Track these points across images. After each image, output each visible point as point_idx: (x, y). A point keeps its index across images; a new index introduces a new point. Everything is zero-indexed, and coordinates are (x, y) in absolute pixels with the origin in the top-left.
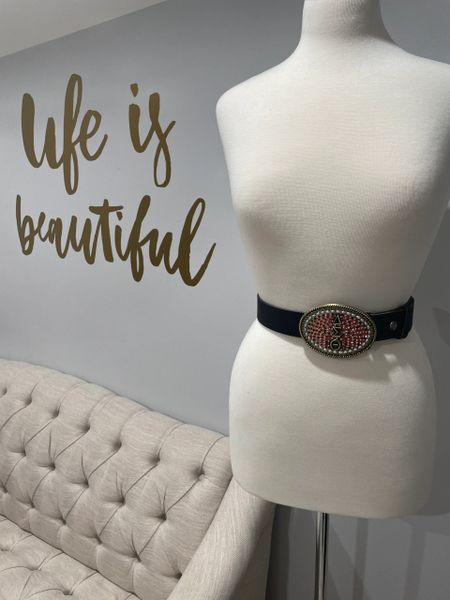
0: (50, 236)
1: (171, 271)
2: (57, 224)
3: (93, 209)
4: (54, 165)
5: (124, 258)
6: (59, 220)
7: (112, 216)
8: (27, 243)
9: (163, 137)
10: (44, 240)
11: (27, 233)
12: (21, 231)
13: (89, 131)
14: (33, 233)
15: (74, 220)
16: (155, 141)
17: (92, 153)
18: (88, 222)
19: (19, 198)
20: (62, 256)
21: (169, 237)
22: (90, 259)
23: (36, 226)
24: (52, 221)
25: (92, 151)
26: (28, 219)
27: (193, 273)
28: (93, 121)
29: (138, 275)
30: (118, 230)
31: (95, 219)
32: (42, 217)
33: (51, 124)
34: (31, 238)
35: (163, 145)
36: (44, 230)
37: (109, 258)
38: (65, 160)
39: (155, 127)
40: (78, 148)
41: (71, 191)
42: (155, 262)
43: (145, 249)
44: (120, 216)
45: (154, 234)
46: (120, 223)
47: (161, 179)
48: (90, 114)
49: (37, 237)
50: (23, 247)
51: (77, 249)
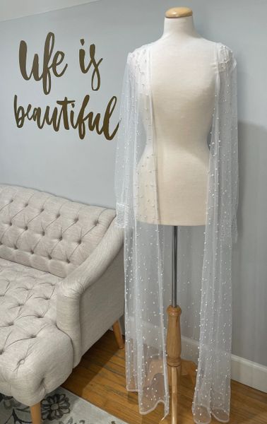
0: (34, 117)
1: (99, 133)
2: (38, 111)
3: (58, 102)
4: (37, 79)
5: (75, 127)
6: (39, 108)
7: (69, 106)
8: (20, 121)
9: (96, 66)
10: (30, 119)
11: (20, 116)
12: (17, 115)
13: (58, 62)
14: (24, 115)
15: (48, 108)
16: (93, 67)
17: (59, 73)
18: (56, 109)
19: (16, 97)
20: (41, 127)
21: (98, 116)
22: (56, 129)
23: (25, 112)
24: (35, 109)
25: (59, 72)
26: (21, 108)
27: (111, 133)
28: (60, 56)
29: (82, 136)
30: (72, 113)
31: (60, 107)
32: (30, 107)
33: (36, 57)
34: (23, 118)
35: (96, 70)
36: (31, 114)
37: (67, 127)
38: (44, 76)
39: (93, 61)
40: (51, 70)
41: (46, 93)
42: (91, 129)
43: (86, 122)
44: (73, 106)
45: (91, 115)
46: (73, 109)
47: (95, 88)
48: (58, 53)
49: (26, 118)
50: (18, 124)
51: (49, 124)
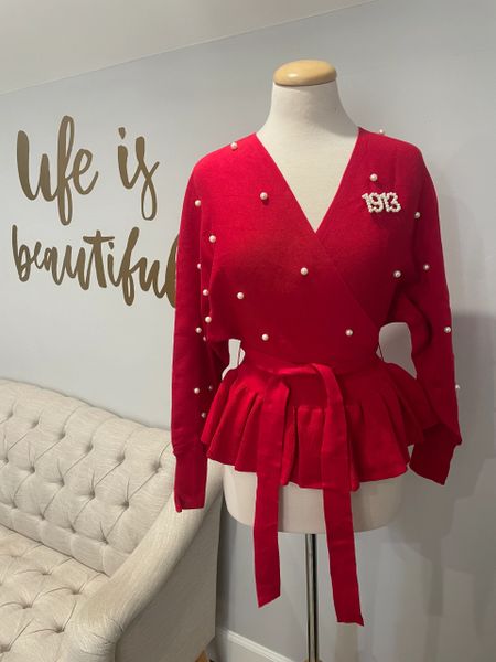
0: (46, 263)
1: (160, 296)
2: (53, 253)
3: (86, 239)
4: (48, 198)
5: (116, 284)
6: (54, 249)
7: (105, 246)
8: (23, 271)
9: (148, 176)
10: (40, 268)
11: (24, 261)
12: (18, 259)
13: (81, 168)
14: (29, 261)
15: (69, 248)
16: (142, 179)
17: (85, 188)
18: (82, 251)
19: (15, 228)
20: (58, 282)
21: (156, 265)
22: (85, 286)
23: (32, 255)
24: (48, 250)
26: (24, 248)
28: (85, 159)
29: (129, 300)
30: (110, 258)
31: (89, 248)
32: (38, 246)
33: (45, 159)
34: (27, 266)
35: (149, 183)
36: (40, 258)
37: (102, 284)
38: (59, 193)
39: (142, 166)
40: (71, 182)
41: (65, 223)
42: (145, 287)
43: (136, 275)
44: (112, 246)
45: (143, 263)
46: (111, 252)
47: (149, 215)
48: (82, 152)
49: (33, 265)
50: (20, 275)
51: (72, 276)
